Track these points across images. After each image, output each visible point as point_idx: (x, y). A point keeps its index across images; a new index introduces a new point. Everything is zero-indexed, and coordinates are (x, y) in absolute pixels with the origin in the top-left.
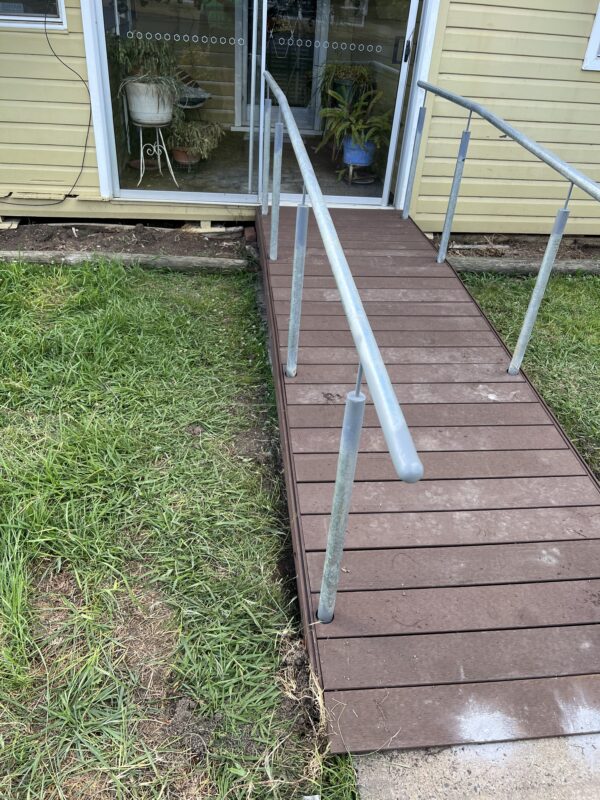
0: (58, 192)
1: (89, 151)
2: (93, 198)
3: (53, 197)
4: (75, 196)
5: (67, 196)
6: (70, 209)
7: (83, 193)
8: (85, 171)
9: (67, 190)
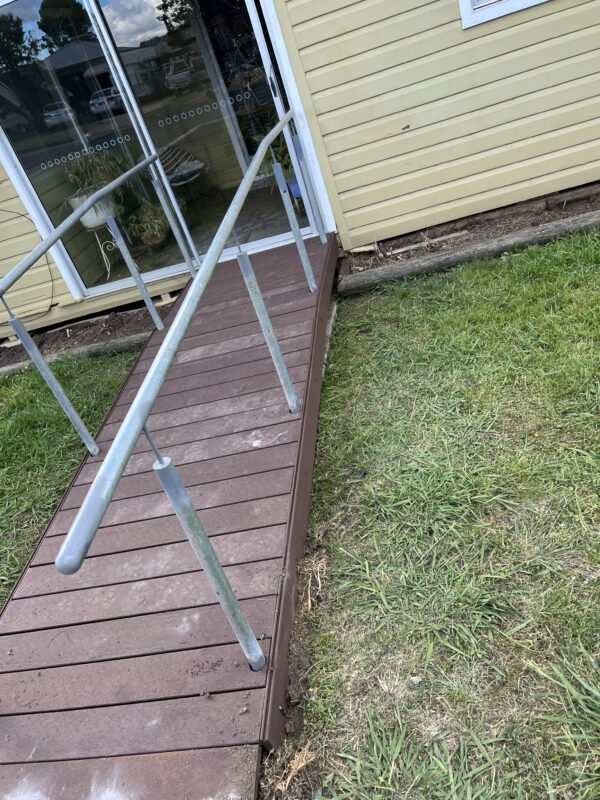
0: (44, 305)
1: (52, 266)
2: (69, 303)
3: (40, 311)
4: (57, 304)
5: (52, 306)
6: (58, 316)
7: (62, 300)
8: (56, 283)
9: (49, 302)
